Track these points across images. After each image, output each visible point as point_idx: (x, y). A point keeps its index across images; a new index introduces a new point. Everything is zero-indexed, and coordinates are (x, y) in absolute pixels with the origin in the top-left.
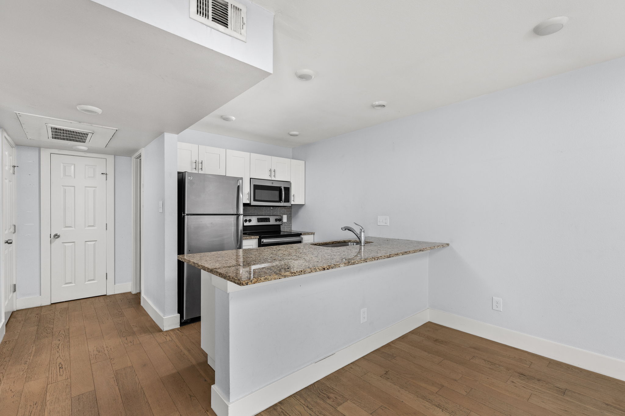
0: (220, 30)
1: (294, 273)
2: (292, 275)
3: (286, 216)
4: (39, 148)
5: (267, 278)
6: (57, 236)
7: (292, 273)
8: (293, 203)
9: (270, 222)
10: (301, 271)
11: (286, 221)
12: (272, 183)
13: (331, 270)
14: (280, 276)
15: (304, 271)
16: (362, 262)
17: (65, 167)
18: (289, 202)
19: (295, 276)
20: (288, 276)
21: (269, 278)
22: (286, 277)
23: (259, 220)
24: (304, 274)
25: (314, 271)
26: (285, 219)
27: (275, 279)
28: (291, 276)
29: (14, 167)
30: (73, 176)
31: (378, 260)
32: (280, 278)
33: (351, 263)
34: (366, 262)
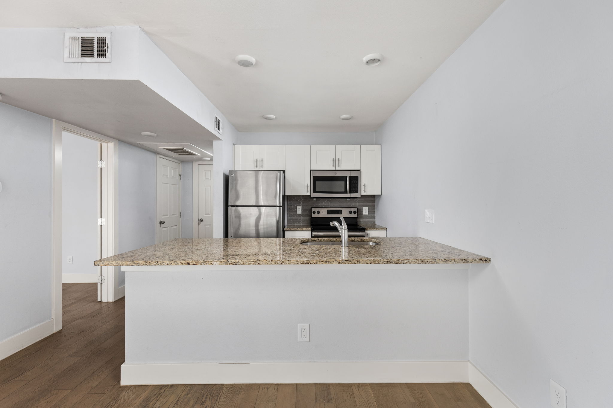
0: (87, 62)
1: (149, 263)
2: (147, 264)
3: (367, 208)
4: (193, 161)
5: (119, 263)
6: (202, 220)
7: (147, 262)
8: (363, 194)
9: (342, 214)
10: (158, 262)
11: (368, 214)
12: (336, 173)
13: (198, 267)
14: (132, 262)
15: (161, 262)
16: (251, 263)
17: (205, 173)
18: (357, 192)
19: (149, 265)
20: (142, 265)
21: (121, 263)
22: (139, 265)
23: (329, 212)
24: (161, 265)
25: (174, 264)
26: (366, 211)
27: (127, 265)
28: (145, 265)
29: (180, 175)
30: (210, 178)
31: (282, 264)
32: (132, 265)
33: (230, 262)
34: (259, 264)
